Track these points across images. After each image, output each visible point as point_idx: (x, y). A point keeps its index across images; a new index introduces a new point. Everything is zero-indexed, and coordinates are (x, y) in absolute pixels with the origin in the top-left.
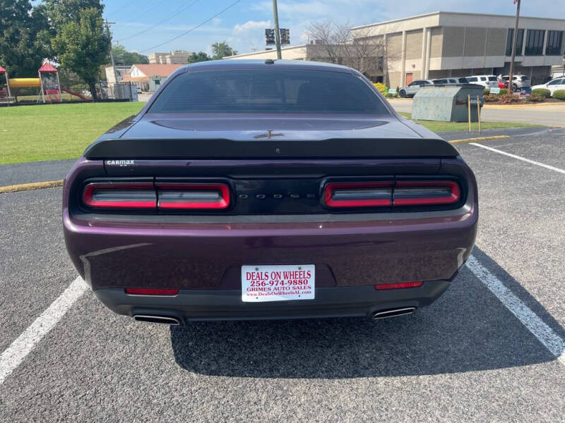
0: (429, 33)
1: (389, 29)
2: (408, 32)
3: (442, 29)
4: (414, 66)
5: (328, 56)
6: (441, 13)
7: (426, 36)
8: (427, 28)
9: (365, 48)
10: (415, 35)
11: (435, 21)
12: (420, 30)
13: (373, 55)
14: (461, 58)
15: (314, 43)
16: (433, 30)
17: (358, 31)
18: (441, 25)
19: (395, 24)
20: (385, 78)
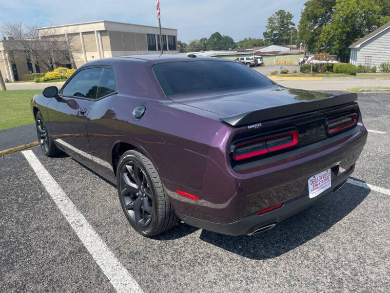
0: (99, 34)
1: (71, 30)
2: (84, 33)
3: (108, 32)
4: (93, 57)
5: (24, 49)
6: (105, 22)
7: (97, 36)
8: (97, 31)
9: (55, 43)
10: (90, 35)
11: (102, 27)
12: (93, 32)
13: (62, 49)
14: (123, 51)
15: (7, 39)
16: (102, 33)
17: (46, 30)
18: (107, 29)
19: (75, 27)
20: (73, 65)
